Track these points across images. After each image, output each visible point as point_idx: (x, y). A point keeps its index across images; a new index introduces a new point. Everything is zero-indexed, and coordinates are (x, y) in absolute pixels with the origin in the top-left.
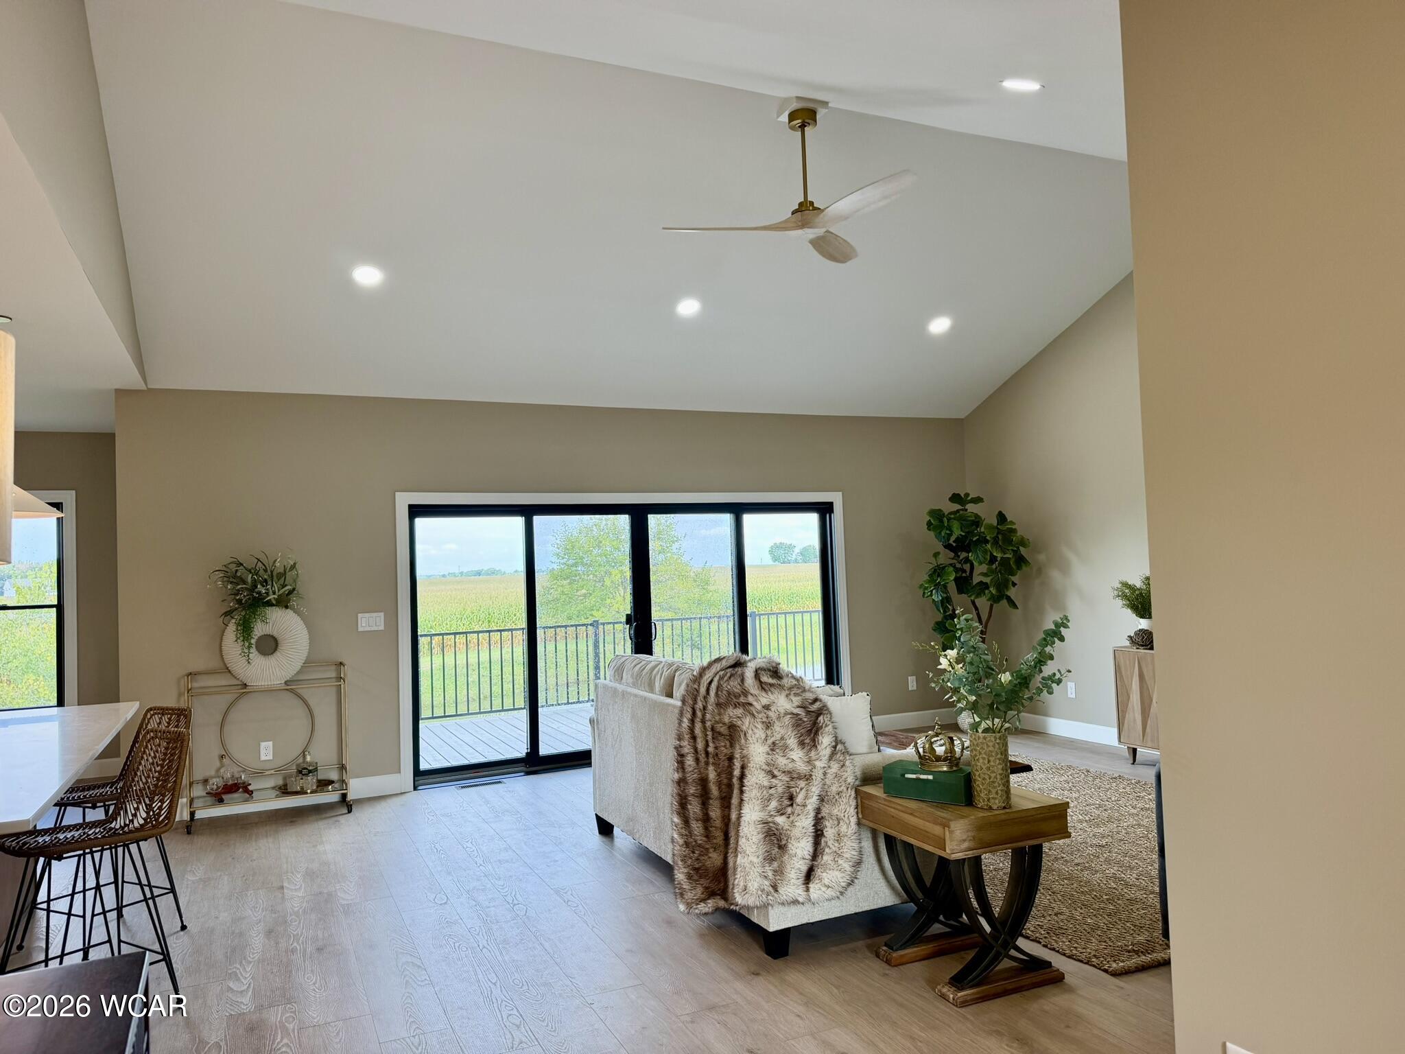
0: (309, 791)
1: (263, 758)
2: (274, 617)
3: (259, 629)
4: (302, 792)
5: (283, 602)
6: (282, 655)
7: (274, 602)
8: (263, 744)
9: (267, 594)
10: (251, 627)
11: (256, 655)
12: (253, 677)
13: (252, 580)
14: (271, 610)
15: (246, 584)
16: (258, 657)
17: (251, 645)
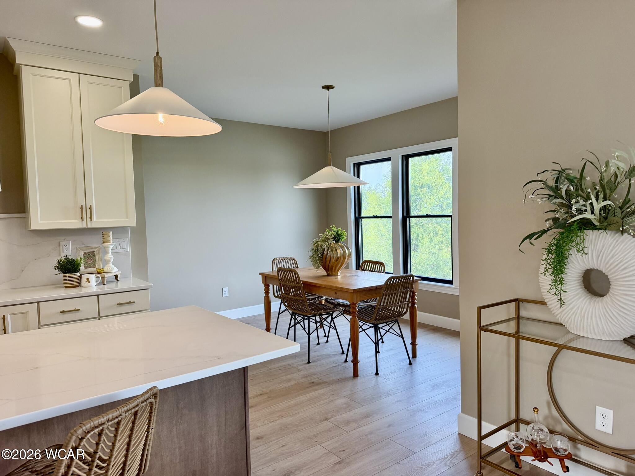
1: (599, 427)
2: (600, 244)
3: (577, 263)
5: (612, 222)
6: (614, 299)
7: (596, 224)
8: (600, 410)
9: (580, 211)
10: (565, 258)
11: (578, 294)
12: (571, 323)
13: (566, 190)
14: (594, 237)
15: (562, 198)
16: (580, 298)
17: (563, 282)
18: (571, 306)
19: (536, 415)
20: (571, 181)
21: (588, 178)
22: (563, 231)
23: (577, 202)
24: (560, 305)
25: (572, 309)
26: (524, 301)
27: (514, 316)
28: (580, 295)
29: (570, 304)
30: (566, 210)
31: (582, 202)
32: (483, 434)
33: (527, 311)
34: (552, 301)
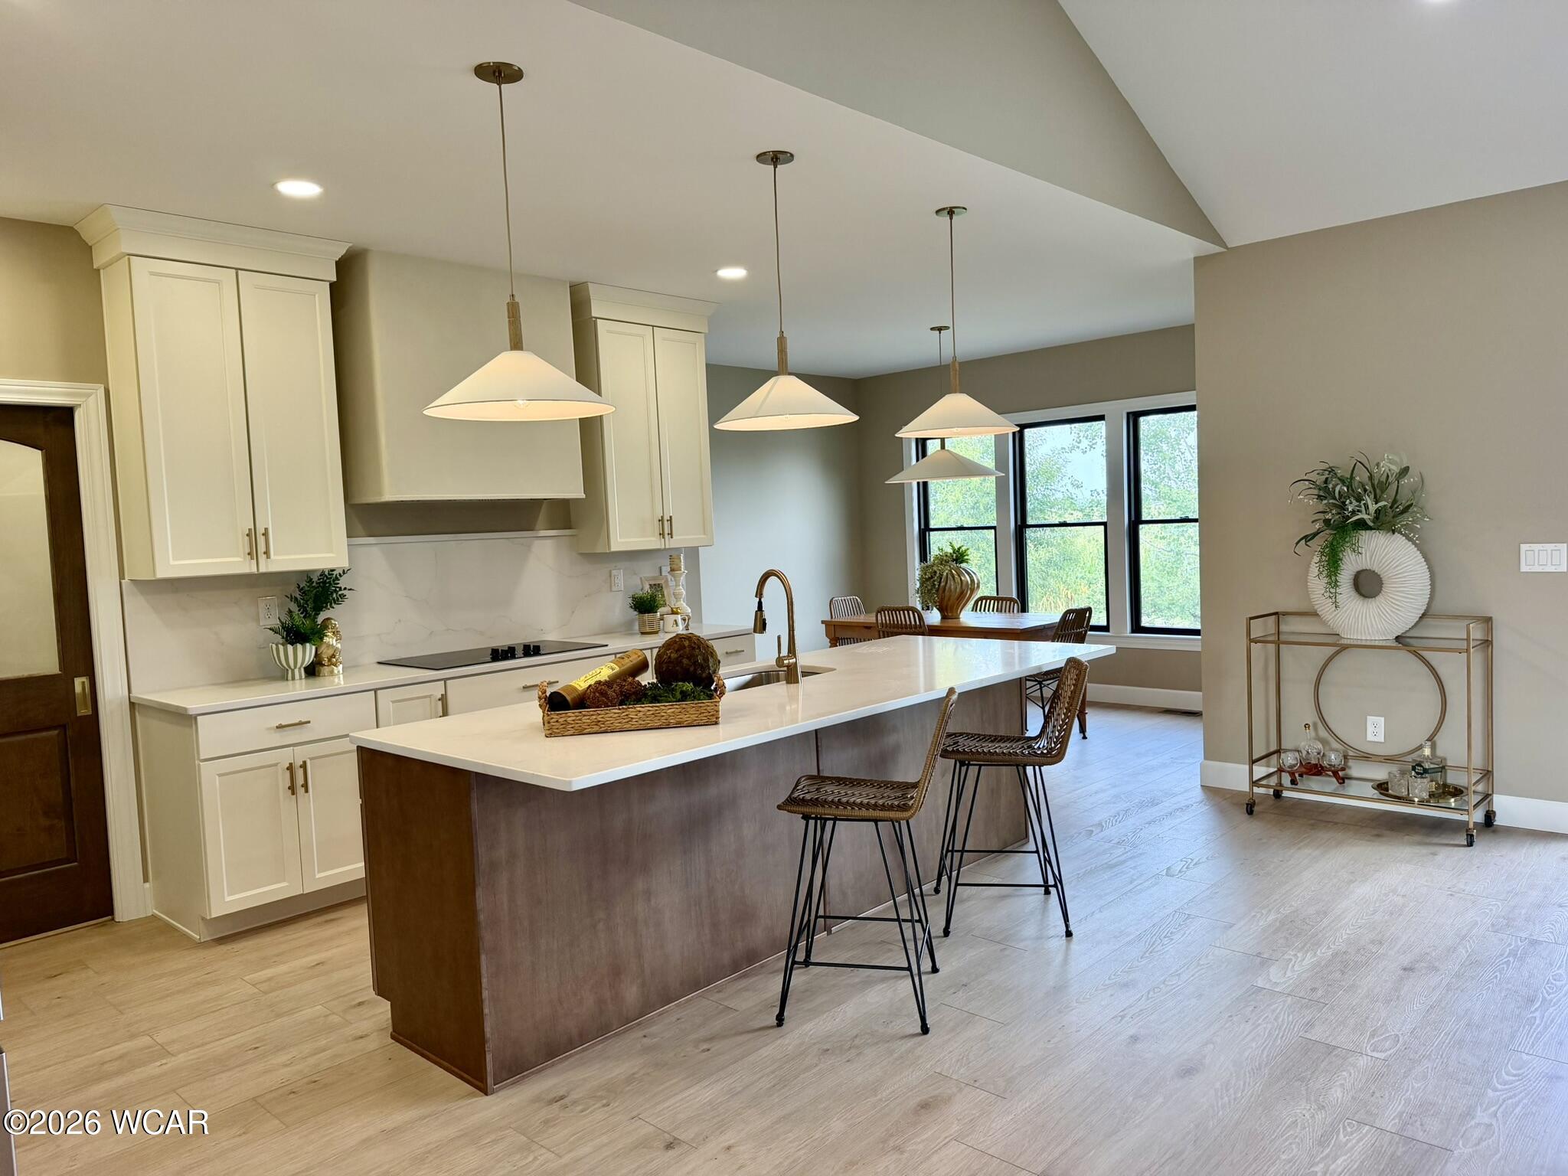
0: (1416, 800)
1: (1370, 737)
2: (1373, 544)
3: (1351, 564)
4: (1407, 800)
5: (1385, 522)
6: (1385, 599)
7: (1371, 524)
8: (1371, 719)
9: (1354, 513)
10: (1340, 559)
11: (1350, 597)
12: (1344, 627)
13: (1339, 492)
14: (1367, 536)
15: (1335, 498)
16: (1353, 600)
17: (1338, 584)
18: (1345, 609)
19: (1308, 731)
20: (1342, 481)
21: (1358, 478)
22: (1335, 532)
23: (1351, 503)
24: (1334, 608)
25: (1346, 611)
26: (1285, 614)
27: (1274, 632)
28: (1352, 598)
29: (1343, 607)
30: (1339, 510)
31: (1355, 503)
32: (1254, 758)
33: (1291, 626)
34: (1324, 606)
